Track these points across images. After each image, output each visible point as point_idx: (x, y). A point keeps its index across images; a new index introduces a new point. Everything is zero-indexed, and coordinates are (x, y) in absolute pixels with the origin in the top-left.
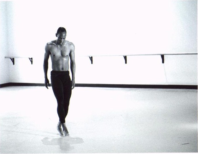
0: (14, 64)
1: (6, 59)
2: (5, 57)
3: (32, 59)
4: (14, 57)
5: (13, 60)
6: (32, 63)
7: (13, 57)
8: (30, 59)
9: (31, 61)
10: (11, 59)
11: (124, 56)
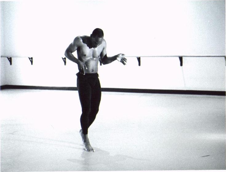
0: (11, 64)
1: (3, 58)
2: (2, 56)
3: (32, 58)
5: (10, 60)
6: (32, 64)
7: (11, 57)
8: (30, 59)
9: (31, 61)
10: (8, 58)
11: (137, 58)
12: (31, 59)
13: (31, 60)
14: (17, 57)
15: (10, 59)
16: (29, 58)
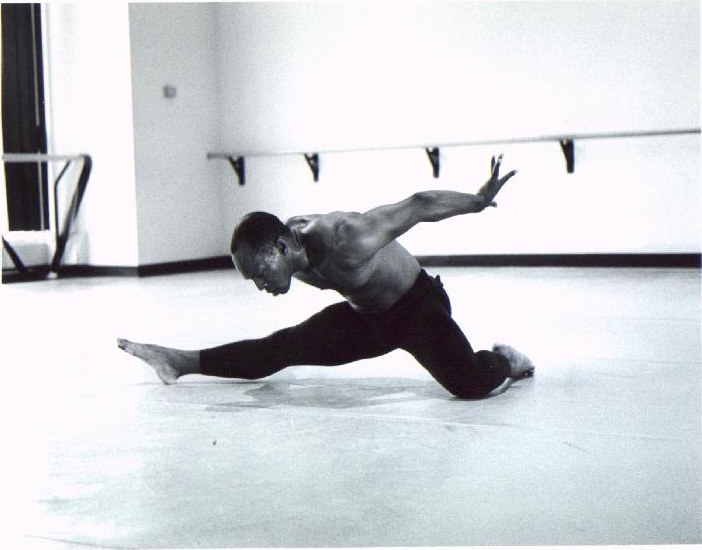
0: (242, 181)
1: (213, 161)
2: (210, 156)
3: (315, 158)
4: (243, 154)
5: (239, 166)
6: (316, 177)
8: (308, 159)
9: (312, 167)
10: (231, 159)
12: (312, 162)
13: (314, 161)
14: (262, 154)
15: (237, 166)
16: (306, 156)
